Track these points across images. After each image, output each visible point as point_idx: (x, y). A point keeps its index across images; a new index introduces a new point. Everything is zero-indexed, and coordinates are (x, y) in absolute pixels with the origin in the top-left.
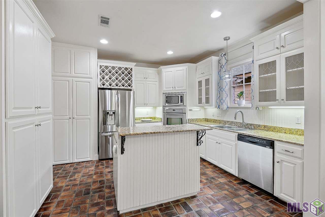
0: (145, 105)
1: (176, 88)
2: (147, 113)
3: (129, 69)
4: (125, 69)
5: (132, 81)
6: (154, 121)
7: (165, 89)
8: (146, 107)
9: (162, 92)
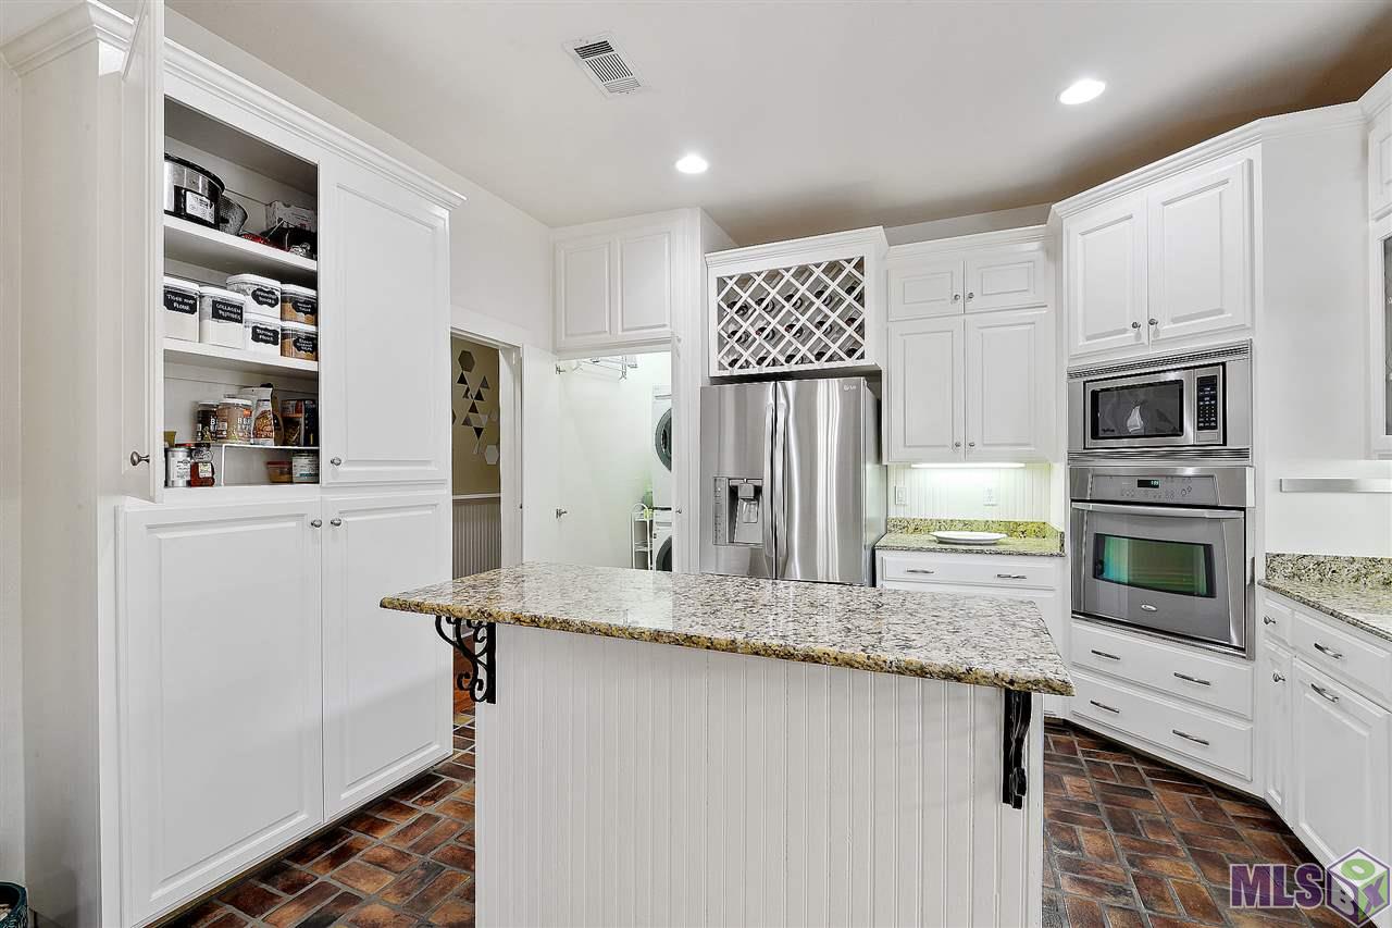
0: (962, 449)
1: (1166, 328)
2: (990, 498)
3: (849, 268)
4: (826, 271)
5: (861, 327)
6: (1017, 543)
7: (1081, 344)
8: (966, 461)
9: (1067, 365)
